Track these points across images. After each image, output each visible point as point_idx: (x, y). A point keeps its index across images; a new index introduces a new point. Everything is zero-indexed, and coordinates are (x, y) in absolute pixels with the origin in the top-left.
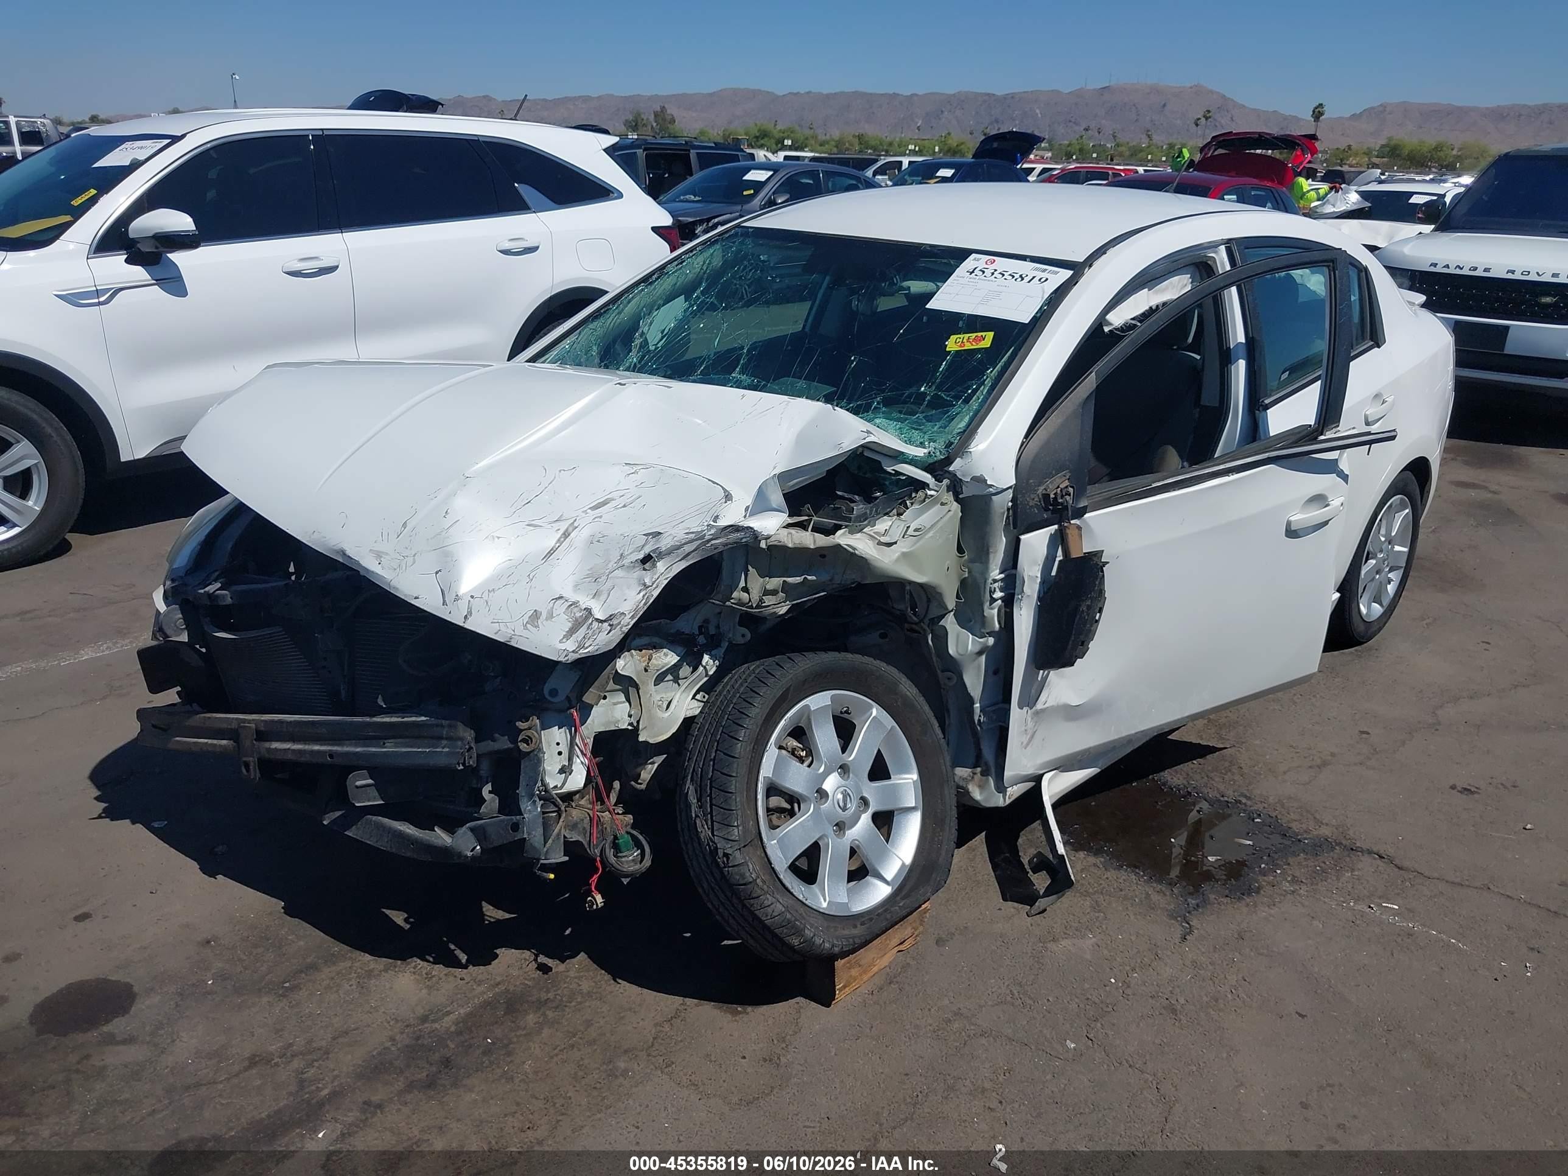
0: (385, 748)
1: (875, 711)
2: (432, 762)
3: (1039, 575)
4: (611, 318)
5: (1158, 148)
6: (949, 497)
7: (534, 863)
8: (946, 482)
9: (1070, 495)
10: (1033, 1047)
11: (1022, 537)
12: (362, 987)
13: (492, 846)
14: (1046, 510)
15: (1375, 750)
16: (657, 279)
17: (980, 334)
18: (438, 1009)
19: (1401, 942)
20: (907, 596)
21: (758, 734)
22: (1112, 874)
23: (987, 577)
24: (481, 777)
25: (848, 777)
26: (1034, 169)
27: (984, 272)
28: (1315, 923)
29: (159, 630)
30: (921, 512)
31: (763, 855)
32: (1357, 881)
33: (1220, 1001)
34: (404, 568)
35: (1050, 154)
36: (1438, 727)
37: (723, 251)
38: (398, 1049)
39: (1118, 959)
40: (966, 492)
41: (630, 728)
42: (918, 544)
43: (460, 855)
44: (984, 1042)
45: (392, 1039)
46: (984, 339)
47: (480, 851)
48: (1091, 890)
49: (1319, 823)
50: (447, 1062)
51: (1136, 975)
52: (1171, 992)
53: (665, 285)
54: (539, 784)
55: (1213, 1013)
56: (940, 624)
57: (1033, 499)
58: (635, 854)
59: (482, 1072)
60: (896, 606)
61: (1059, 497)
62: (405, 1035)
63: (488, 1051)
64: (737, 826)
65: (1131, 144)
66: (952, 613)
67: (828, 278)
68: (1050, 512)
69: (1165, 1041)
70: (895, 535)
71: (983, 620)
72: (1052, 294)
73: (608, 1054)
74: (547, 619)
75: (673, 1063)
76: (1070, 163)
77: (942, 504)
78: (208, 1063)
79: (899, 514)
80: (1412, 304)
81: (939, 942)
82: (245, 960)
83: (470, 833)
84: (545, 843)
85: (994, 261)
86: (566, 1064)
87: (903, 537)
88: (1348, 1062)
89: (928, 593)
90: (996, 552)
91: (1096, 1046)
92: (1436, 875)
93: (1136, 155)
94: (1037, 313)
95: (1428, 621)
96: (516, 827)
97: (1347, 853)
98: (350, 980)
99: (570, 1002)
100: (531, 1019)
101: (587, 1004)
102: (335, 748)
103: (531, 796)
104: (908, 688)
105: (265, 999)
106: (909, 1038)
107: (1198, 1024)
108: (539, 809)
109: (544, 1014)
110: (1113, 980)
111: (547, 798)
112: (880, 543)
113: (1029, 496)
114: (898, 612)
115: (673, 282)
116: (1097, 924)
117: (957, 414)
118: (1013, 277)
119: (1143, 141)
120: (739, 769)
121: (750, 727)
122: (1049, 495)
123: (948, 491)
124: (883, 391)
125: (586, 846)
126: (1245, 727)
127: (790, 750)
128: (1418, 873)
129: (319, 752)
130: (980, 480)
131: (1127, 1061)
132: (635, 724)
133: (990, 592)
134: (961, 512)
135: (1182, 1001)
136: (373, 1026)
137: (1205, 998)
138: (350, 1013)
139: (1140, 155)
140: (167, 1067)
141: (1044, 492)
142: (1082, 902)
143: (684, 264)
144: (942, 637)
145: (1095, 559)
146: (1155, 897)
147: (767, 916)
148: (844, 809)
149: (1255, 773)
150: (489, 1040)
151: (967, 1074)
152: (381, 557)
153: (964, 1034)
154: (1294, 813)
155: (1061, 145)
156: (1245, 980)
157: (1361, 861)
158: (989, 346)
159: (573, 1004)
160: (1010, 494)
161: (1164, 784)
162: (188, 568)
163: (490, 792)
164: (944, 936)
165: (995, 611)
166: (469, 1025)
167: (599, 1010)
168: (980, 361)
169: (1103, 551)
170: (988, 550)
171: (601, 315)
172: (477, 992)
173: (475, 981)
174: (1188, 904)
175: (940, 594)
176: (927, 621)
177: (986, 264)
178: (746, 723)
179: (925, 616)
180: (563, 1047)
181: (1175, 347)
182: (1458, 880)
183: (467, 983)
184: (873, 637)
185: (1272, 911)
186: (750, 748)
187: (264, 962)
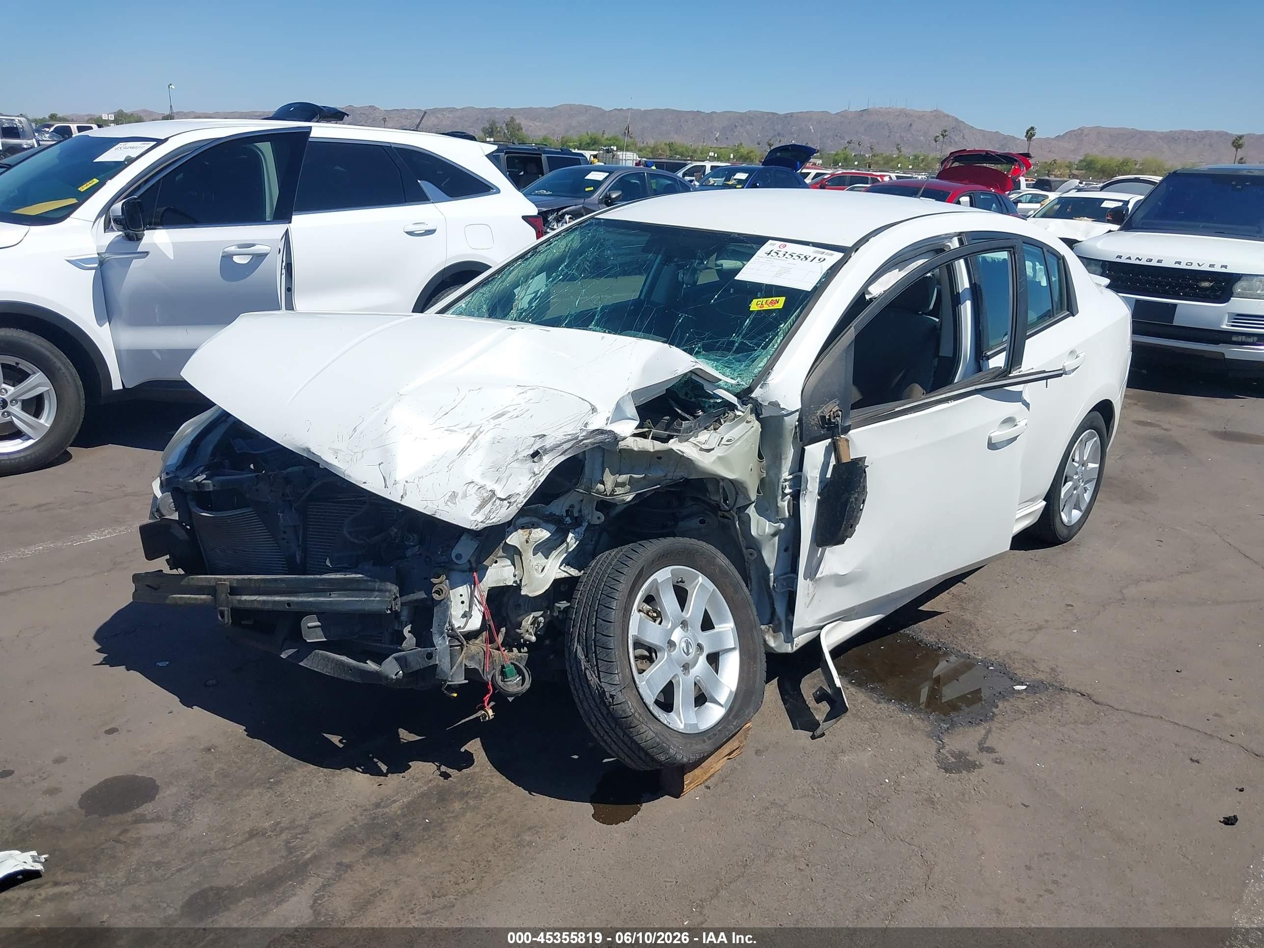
0: (331, 597)
1: (701, 579)
2: (367, 608)
3: (818, 476)
4: (496, 286)
5: (905, 158)
6: (753, 417)
7: (442, 684)
8: (750, 405)
9: (839, 417)
10: (830, 827)
11: (806, 448)
12: (329, 783)
13: (411, 671)
14: (823, 428)
15: (1077, 618)
16: (531, 256)
17: (774, 299)
18: (388, 799)
19: (1097, 754)
20: (721, 490)
21: (626, 603)
22: (883, 705)
23: (780, 477)
24: (402, 621)
25: (688, 630)
26: (809, 173)
27: (778, 254)
28: (1035, 741)
29: (156, 510)
30: (732, 428)
31: (637, 693)
32: (1065, 712)
33: (966, 796)
34: (355, 461)
35: (821, 162)
36: (1124, 602)
37: (581, 236)
38: (360, 826)
39: (890, 766)
40: (765, 414)
41: (514, 585)
42: (728, 452)
43: (387, 678)
44: (793, 823)
45: (354, 819)
46: (778, 302)
47: (402, 675)
48: (868, 717)
49: (1037, 670)
50: (397, 836)
51: (904, 777)
52: (930, 789)
53: (538, 261)
54: (447, 625)
55: (960, 804)
56: (746, 512)
57: (814, 420)
58: (518, 679)
59: (424, 843)
60: (712, 497)
61: (832, 418)
62: (364, 817)
63: (426, 828)
64: (618, 674)
65: (884, 155)
66: (754, 504)
67: (660, 257)
68: (825, 429)
69: (926, 823)
70: (713, 443)
71: (777, 510)
72: (828, 270)
73: (517, 830)
74: (462, 498)
75: (564, 837)
76: (836, 168)
77: (748, 422)
78: (218, 835)
79: (715, 429)
80: (1098, 285)
81: (758, 752)
82: (238, 763)
83: (395, 662)
84: (451, 669)
85: (786, 246)
86: (486, 837)
87: (718, 446)
88: (1060, 838)
89: (737, 486)
90: (786, 458)
91: (876, 826)
92: (1122, 708)
93: (888, 164)
94: (817, 284)
95: (1116, 524)
96: (430, 656)
97: (1058, 692)
98: (319, 778)
99: (486, 794)
100: (457, 806)
101: (498, 795)
102: (292, 599)
103: (442, 633)
104: (722, 560)
105: (256, 791)
106: (739, 820)
107: (950, 811)
108: (447, 643)
109: (467, 802)
110: (887, 781)
111: (453, 636)
112: (701, 449)
113: (811, 418)
114: (713, 503)
115: (544, 258)
116: (874, 741)
117: (758, 356)
118: (800, 257)
119: (893, 152)
120: (614, 630)
121: (620, 598)
122: (825, 416)
123: (751, 413)
124: (703, 339)
125: (481, 673)
126: (980, 600)
127: (645, 612)
128: (1109, 706)
129: (279, 602)
130: (775, 405)
131: (899, 837)
132: (518, 582)
133: (782, 488)
134: (761, 428)
135: (938, 795)
136: (339, 810)
137: (955, 794)
138: (321, 800)
139: (892, 164)
140: (188, 838)
141: (821, 414)
142: (862, 725)
143: (552, 245)
144: (746, 523)
145: (860, 463)
146: (917, 722)
147: (642, 740)
148: (688, 654)
149: (989, 634)
150: (427, 821)
151: (783, 845)
152: (337, 453)
153: (778, 817)
154: (1018, 663)
155: (829, 154)
156: (984, 781)
157: (1068, 697)
158: (781, 307)
159: (488, 795)
160: (796, 416)
161: (921, 641)
162: (178, 465)
163: (409, 632)
164: (761, 748)
165: (786, 503)
166: (411, 809)
167: (508, 799)
168: (775, 319)
169: (866, 457)
170: (781, 457)
171: (489, 282)
172: (414, 787)
173: (413, 778)
174: (941, 728)
175: (746, 489)
176: (735, 508)
177: (780, 247)
178: (617, 595)
179: (733, 506)
180: (482, 825)
181: (920, 313)
182: (1138, 712)
183: (408, 780)
184: (695, 523)
185: (1003, 733)
186: (621, 614)
187: (253, 764)
